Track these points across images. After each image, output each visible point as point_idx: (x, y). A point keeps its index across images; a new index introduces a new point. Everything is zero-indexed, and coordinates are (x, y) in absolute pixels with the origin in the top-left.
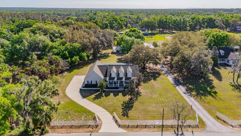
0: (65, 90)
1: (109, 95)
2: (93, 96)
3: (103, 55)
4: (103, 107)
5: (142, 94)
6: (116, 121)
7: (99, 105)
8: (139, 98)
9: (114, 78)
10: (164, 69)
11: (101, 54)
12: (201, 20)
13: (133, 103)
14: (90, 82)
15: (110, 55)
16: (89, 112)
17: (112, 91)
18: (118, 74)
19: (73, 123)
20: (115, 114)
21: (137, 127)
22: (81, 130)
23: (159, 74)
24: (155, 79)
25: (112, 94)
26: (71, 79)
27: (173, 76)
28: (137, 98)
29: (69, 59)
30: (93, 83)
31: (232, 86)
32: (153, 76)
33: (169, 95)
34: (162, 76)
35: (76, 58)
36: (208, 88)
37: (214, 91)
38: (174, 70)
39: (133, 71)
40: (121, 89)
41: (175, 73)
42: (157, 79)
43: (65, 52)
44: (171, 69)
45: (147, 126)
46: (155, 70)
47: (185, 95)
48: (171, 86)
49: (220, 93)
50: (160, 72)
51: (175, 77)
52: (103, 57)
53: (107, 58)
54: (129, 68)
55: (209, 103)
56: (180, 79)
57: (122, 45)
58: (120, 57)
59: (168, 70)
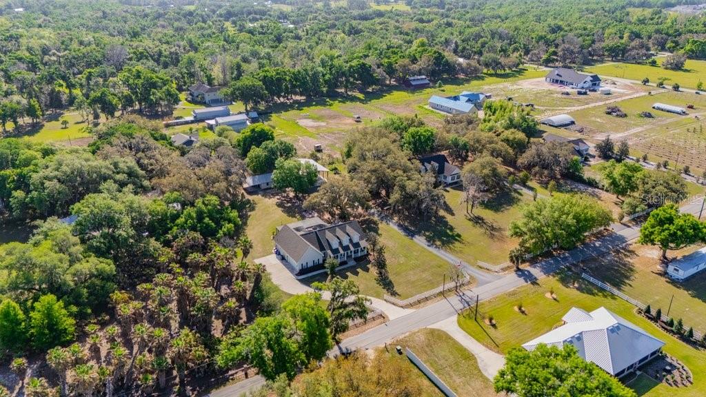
1: (347, 276)
6: (393, 304)
9: (337, 249)
10: (372, 211)
13: (387, 278)
14: (304, 264)
17: (345, 269)
20: (385, 298)
21: (419, 302)
22: (371, 325)
23: (374, 222)
25: (350, 274)
27: (394, 221)
28: (384, 269)
30: (310, 265)
31: (469, 220)
32: (369, 227)
33: (415, 253)
34: (382, 226)
35: (228, 226)
36: (448, 231)
37: (456, 233)
38: (387, 210)
39: (356, 230)
40: (352, 263)
41: (392, 214)
42: (379, 232)
43: (207, 220)
44: (382, 209)
45: (427, 299)
46: (360, 215)
47: (432, 249)
48: (407, 240)
49: (464, 236)
50: (372, 217)
51: (400, 223)
52: (245, 208)
53: (257, 209)
54: (349, 229)
55: (461, 252)
56: (406, 224)
57: (275, 175)
58: (275, 200)
59: (378, 211)
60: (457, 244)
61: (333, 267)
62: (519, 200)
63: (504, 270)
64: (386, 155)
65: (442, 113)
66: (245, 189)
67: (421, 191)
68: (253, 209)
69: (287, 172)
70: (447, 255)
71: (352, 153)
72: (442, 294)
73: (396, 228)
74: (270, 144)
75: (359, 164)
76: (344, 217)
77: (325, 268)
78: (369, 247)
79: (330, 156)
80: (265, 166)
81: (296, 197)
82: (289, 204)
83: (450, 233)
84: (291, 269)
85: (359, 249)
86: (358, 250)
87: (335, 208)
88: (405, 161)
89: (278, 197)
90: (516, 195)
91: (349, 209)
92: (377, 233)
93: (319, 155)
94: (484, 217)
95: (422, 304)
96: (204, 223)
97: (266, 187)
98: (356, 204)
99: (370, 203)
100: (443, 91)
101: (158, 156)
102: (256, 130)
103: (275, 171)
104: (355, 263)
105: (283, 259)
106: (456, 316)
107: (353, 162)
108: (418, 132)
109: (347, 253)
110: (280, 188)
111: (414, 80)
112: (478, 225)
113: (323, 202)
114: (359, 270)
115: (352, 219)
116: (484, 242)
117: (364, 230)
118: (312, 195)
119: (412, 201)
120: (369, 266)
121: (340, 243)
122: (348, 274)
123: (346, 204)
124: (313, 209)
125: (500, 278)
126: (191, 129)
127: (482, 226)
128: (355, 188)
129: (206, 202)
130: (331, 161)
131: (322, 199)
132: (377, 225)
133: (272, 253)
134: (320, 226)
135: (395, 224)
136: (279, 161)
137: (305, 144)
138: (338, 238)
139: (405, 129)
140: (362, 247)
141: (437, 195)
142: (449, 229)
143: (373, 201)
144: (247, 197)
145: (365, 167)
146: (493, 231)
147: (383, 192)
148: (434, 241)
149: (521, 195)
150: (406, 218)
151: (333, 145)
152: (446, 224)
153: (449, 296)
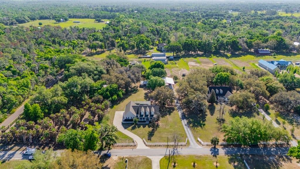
0: (112, 123)
1: (140, 127)
2: (131, 128)
3: (133, 89)
4: (137, 135)
5: (160, 126)
6: (145, 143)
7: (135, 133)
8: (158, 129)
9: (143, 115)
10: (178, 104)
11: (132, 88)
12: (225, 42)
13: (154, 132)
14: (127, 118)
15: (139, 88)
16: (130, 138)
17: (142, 124)
18: (145, 113)
19: (124, 144)
20: (144, 140)
21: (155, 146)
22: (127, 148)
23: (173, 109)
24: (170, 114)
25: (142, 126)
26: (114, 115)
27: (182, 111)
28: (157, 129)
29: (111, 98)
30: (129, 119)
31: (217, 119)
33: (176, 126)
38: (185, 105)
39: (155, 110)
41: (184, 108)
45: (159, 146)
47: (185, 127)
48: (179, 120)
49: (207, 126)
51: (183, 113)
52: (133, 92)
53: (137, 93)
54: (152, 108)
55: (197, 132)
56: (186, 114)
60: (199, 128)
61: (136, 122)
63: (207, 145)
65: (262, 68)
66: (139, 85)
70: (189, 131)
72: (167, 146)
73: (180, 114)
83: (201, 123)
86: (151, 118)
96: (106, 94)
100: (275, 58)
106: (163, 156)
111: (261, 51)
112: (219, 123)
114: (147, 126)
126: (145, 60)
138: (145, 111)
140: (154, 117)
142: (203, 121)
148: (190, 124)
152: (204, 118)
153: (170, 148)
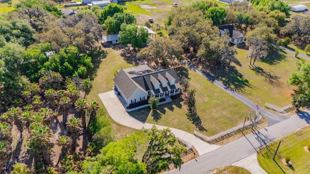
0: (110, 117)
1: (165, 111)
2: (150, 117)
6: (202, 139)
8: (196, 106)
9: (159, 89)
13: (195, 114)
14: (133, 100)
17: (163, 105)
20: (194, 132)
21: (223, 138)
26: (101, 101)
30: (137, 101)
31: (253, 70)
32: (181, 73)
33: (216, 94)
34: (191, 72)
35: (82, 69)
36: (239, 77)
37: (244, 79)
38: (194, 61)
39: (173, 76)
40: (169, 100)
41: (198, 64)
42: (189, 77)
43: (66, 64)
44: (191, 60)
45: (229, 135)
46: (176, 64)
47: (228, 91)
48: (209, 83)
49: (251, 81)
50: (184, 66)
51: (203, 71)
52: (100, 56)
53: (107, 57)
54: (167, 75)
55: (250, 94)
56: (208, 71)
57: (120, 35)
58: (120, 51)
59: (188, 62)
60: (246, 88)
61: (154, 104)
62: (285, 56)
63: (287, 111)
64: (195, 23)
65: (225, 3)
66: (102, 44)
67: (221, 48)
68: (105, 57)
69: (128, 33)
70: (241, 96)
71: (172, 22)
72: (240, 131)
73: (201, 74)
74: (119, 15)
75: (176, 29)
76: (165, 65)
77: (148, 103)
78: (182, 88)
79: (157, 25)
80: (115, 29)
81: (134, 50)
82: (129, 55)
83: (241, 79)
84: (124, 102)
85: (175, 90)
86: (173, 90)
87: (158, 59)
88: (209, 27)
89: (122, 50)
90: (282, 53)
91: (168, 60)
92: (187, 78)
93: (151, 24)
94: (263, 68)
95: (225, 140)
96: (64, 66)
97: (116, 43)
98: (174, 56)
99: (183, 56)
101: (46, 21)
102: (112, 6)
103: (120, 32)
104: (171, 100)
105: (119, 94)
106: (256, 153)
107: (172, 28)
108: (215, 9)
109: (166, 93)
110: (123, 44)
112: (260, 74)
113: (150, 54)
114: (174, 106)
115: (170, 66)
116: (266, 87)
117: (178, 75)
118: (143, 49)
119: (213, 55)
120: (182, 103)
121: (161, 85)
122: (166, 109)
123: (166, 56)
124: (144, 59)
125: (285, 118)
126: (78, 9)
127: (262, 75)
128: (173, 45)
129: (67, 51)
130: (158, 28)
131: (150, 52)
132: (187, 71)
133: (112, 89)
134: (148, 71)
135: (200, 71)
136: (123, 25)
137: (143, 18)
138: (159, 81)
139: (206, 9)
140: (177, 88)
141: (232, 51)
142: (239, 76)
143: (185, 55)
144: (103, 49)
145: (180, 31)
146: (272, 79)
147: (192, 49)
148: (229, 85)
149: (286, 53)
150: (208, 67)
151: (160, 19)
152: (236, 72)
153: (247, 133)
